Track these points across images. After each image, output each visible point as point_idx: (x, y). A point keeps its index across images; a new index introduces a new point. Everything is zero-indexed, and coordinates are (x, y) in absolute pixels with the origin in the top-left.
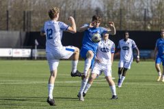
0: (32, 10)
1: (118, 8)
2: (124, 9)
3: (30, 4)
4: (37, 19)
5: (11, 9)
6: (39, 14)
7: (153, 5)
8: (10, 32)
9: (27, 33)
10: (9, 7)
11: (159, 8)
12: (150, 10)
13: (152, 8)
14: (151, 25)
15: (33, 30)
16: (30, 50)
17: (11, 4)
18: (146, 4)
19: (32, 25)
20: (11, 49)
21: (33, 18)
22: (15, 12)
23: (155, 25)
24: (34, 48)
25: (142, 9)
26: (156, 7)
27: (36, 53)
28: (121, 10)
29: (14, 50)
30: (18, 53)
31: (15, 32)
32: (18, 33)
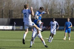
0: (13, 9)
1: (50, 8)
2: (53, 9)
3: (12, 7)
4: (15, 13)
5: (4, 9)
6: (16, 11)
7: (65, 7)
8: (4, 19)
9: (11, 19)
10: (3, 8)
11: (68, 8)
12: (64, 9)
13: (64, 8)
14: (64, 16)
15: (13, 18)
16: (12, 27)
17: (4, 7)
18: (62, 7)
19: (13, 16)
20: (4, 26)
21: (13, 13)
22: (6, 10)
23: (66, 16)
24: (14, 26)
25: (60, 9)
26: (66, 8)
27: (15, 28)
28: (51, 9)
29: (5, 27)
30: (7, 28)
31: (6, 19)
32: (7, 19)
